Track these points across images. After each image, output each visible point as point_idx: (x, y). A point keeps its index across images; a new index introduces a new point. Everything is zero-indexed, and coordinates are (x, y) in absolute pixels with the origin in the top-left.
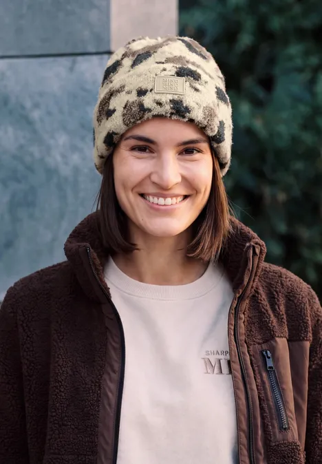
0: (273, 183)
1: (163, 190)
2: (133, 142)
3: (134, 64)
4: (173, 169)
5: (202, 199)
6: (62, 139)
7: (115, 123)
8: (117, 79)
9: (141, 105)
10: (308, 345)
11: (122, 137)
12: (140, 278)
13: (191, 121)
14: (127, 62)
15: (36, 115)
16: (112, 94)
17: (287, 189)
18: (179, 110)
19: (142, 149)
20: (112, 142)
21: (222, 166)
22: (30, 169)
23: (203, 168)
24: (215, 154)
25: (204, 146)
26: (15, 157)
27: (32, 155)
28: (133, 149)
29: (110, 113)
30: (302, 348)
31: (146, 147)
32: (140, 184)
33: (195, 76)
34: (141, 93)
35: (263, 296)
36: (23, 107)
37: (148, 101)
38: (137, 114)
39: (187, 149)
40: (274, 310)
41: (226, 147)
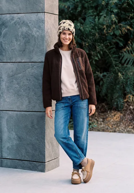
0: (85, 41)
1: (66, 39)
2: (63, 33)
3: (63, 23)
4: (68, 37)
5: (71, 40)
6: (35, 29)
7: (61, 31)
8: (61, 25)
9: (64, 29)
10: (84, 58)
11: (62, 32)
12: (63, 50)
13: (70, 31)
14: (62, 23)
15: (30, 25)
16: (60, 27)
17: (88, 43)
18: (69, 29)
19: (64, 34)
20: (60, 33)
21: (74, 36)
22: (29, 35)
23: (71, 37)
24: (73, 35)
25: (72, 34)
26: (26, 33)
27: (29, 33)
28: (63, 34)
29: (60, 29)
30: (83, 58)
31: (65, 34)
32: (64, 38)
33: (71, 25)
34: (64, 27)
35: (77, 52)
36: (27, 23)
37: (65, 28)
38: (64, 30)
39: (69, 34)
40: (79, 54)
41: (74, 34)
